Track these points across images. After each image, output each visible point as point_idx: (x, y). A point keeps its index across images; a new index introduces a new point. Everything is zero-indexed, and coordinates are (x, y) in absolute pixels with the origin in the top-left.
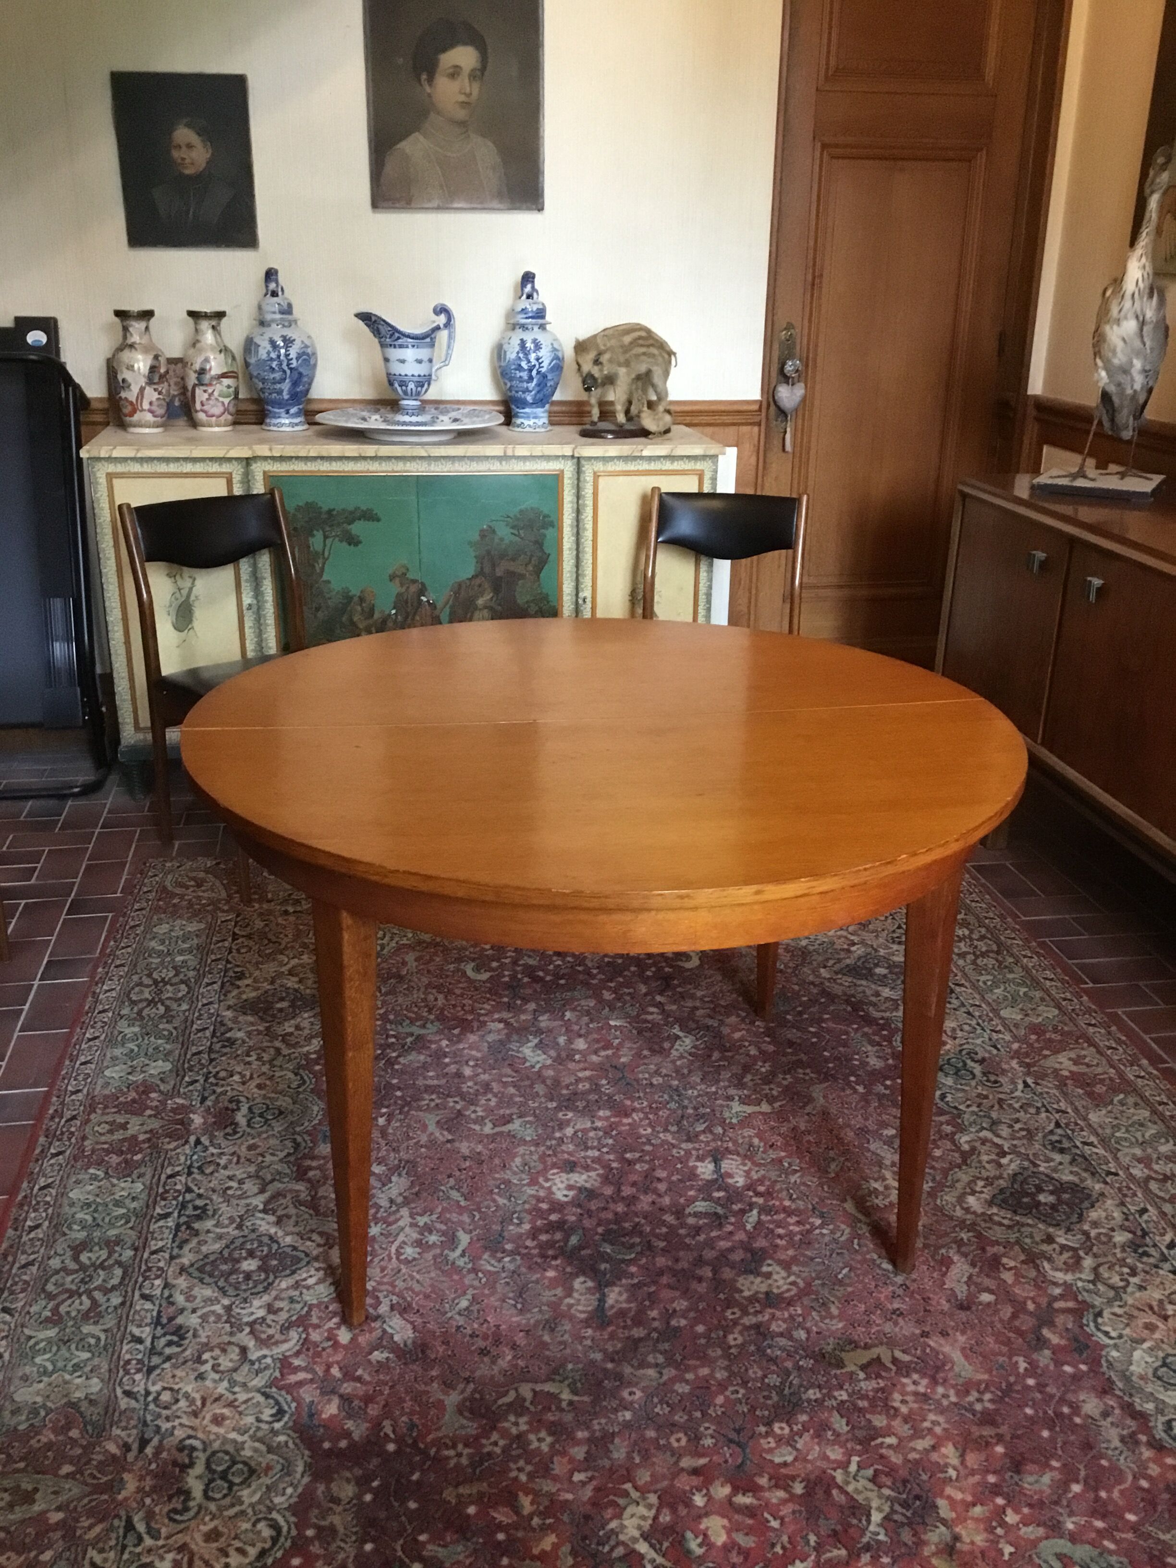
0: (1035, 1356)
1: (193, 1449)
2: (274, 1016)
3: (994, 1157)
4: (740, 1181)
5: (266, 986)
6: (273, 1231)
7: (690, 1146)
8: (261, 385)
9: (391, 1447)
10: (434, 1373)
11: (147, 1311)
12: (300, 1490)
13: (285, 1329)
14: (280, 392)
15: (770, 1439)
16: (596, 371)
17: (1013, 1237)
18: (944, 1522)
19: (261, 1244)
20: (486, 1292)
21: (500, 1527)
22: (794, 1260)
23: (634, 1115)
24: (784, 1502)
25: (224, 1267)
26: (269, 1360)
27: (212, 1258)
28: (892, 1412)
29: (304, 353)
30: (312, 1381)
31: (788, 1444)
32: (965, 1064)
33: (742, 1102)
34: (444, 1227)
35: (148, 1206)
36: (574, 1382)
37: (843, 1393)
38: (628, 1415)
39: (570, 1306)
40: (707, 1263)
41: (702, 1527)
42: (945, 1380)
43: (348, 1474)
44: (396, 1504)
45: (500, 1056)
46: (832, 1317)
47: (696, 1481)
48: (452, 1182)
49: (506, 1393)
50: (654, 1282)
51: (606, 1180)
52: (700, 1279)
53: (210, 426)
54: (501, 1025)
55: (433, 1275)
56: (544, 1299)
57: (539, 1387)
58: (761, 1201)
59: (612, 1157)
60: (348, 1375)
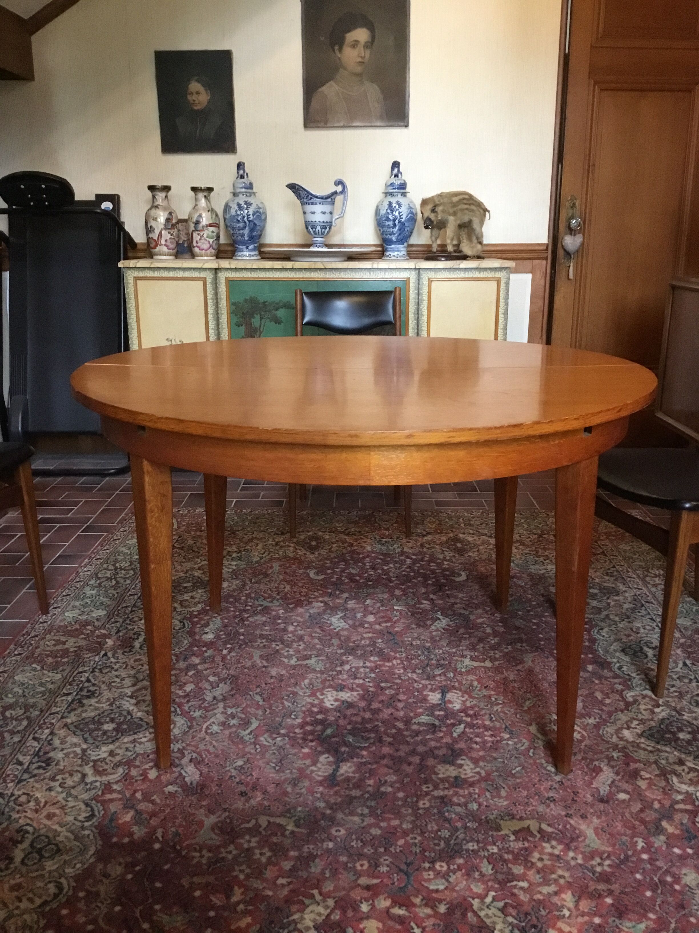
0: (652, 839)
1: (27, 832)
2: (180, 590)
3: (650, 707)
4: (457, 706)
5: (182, 574)
6: (131, 708)
7: (427, 682)
8: (232, 232)
9: (157, 846)
10: (204, 803)
11: (33, 747)
12: (85, 866)
13: (116, 766)
14: (243, 236)
15: (431, 873)
16: (432, 216)
17: (652, 758)
19: (121, 715)
20: (258, 757)
21: (213, 907)
22: (483, 758)
23: (394, 662)
24: (429, 916)
25: (92, 726)
26: (98, 784)
27: (86, 720)
28: (529, 865)
29: (257, 212)
30: (120, 799)
31: (443, 877)
32: (642, 649)
33: (472, 659)
34: (243, 716)
35: (59, 688)
36: (299, 820)
37: (494, 847)
38: (331, 845)
39: (312, 772)
40: (418, 754)
41: (361, 926)
42: (576, 848)
43: (121, 860)
44: (146, 883)
45: (315, 622)
46: (500, 797)
47: (366, 894)
48: (258, 690)
49: (248, 822)
50: (376, 763)
51: (363, 697)
52: (410, 764)
53: (201, 256)
54: (322, 605)
55: (225, 744)
56: (296, 766)
57: (272, 820)
58: (469, 719)
59: (371, 685)
60: (146, 797)
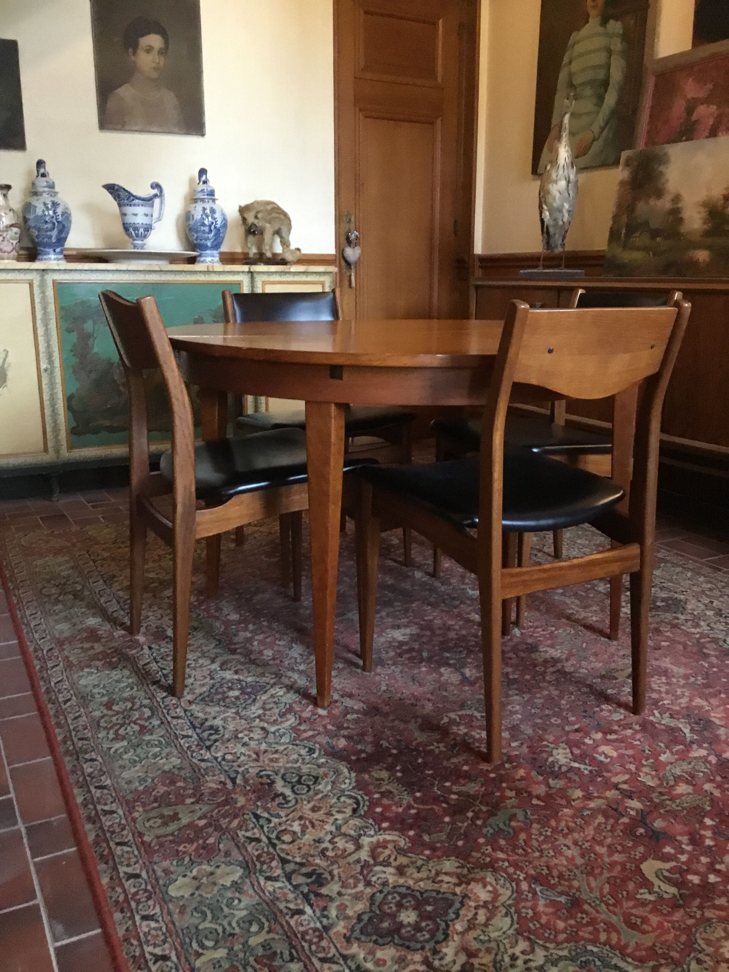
1: (268, 775)
6: (236, 677)
8: (37, 233)
9: (394, 751)
10: (392, 718)
11: (182, 723)
12: (354, 779)
13: (282, 715)
14: (50, 237)
15: (605, 712)
16: (256, 222)
18: (722, 726)
19: (233, 683)
20: (392, 682)
22: (554, 644)
25: (217, 697)
26: (284, 730)
27: (205, 694)
28: (658, 691)
29: (65, 213)
30: (319, 734)
36: (477, 708)
38: (519, 716)
39: (446, 680)
41: (600, 751)
42: (673, 676)
43: (378, 767)
44: (419, 774)
46: (594, 662)
47: (580, 734)
49: (442, 719)
53: (3, 259)
56: (430, 680)
57: (460, 713)
59: (417, 620)
60: (340, 727)
